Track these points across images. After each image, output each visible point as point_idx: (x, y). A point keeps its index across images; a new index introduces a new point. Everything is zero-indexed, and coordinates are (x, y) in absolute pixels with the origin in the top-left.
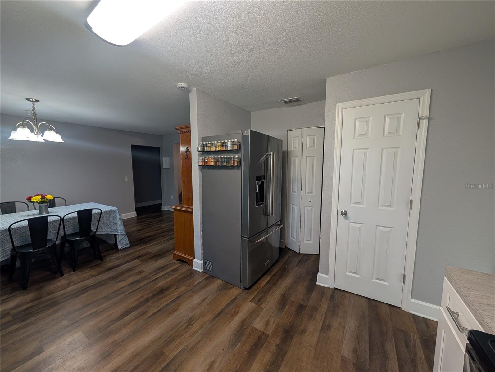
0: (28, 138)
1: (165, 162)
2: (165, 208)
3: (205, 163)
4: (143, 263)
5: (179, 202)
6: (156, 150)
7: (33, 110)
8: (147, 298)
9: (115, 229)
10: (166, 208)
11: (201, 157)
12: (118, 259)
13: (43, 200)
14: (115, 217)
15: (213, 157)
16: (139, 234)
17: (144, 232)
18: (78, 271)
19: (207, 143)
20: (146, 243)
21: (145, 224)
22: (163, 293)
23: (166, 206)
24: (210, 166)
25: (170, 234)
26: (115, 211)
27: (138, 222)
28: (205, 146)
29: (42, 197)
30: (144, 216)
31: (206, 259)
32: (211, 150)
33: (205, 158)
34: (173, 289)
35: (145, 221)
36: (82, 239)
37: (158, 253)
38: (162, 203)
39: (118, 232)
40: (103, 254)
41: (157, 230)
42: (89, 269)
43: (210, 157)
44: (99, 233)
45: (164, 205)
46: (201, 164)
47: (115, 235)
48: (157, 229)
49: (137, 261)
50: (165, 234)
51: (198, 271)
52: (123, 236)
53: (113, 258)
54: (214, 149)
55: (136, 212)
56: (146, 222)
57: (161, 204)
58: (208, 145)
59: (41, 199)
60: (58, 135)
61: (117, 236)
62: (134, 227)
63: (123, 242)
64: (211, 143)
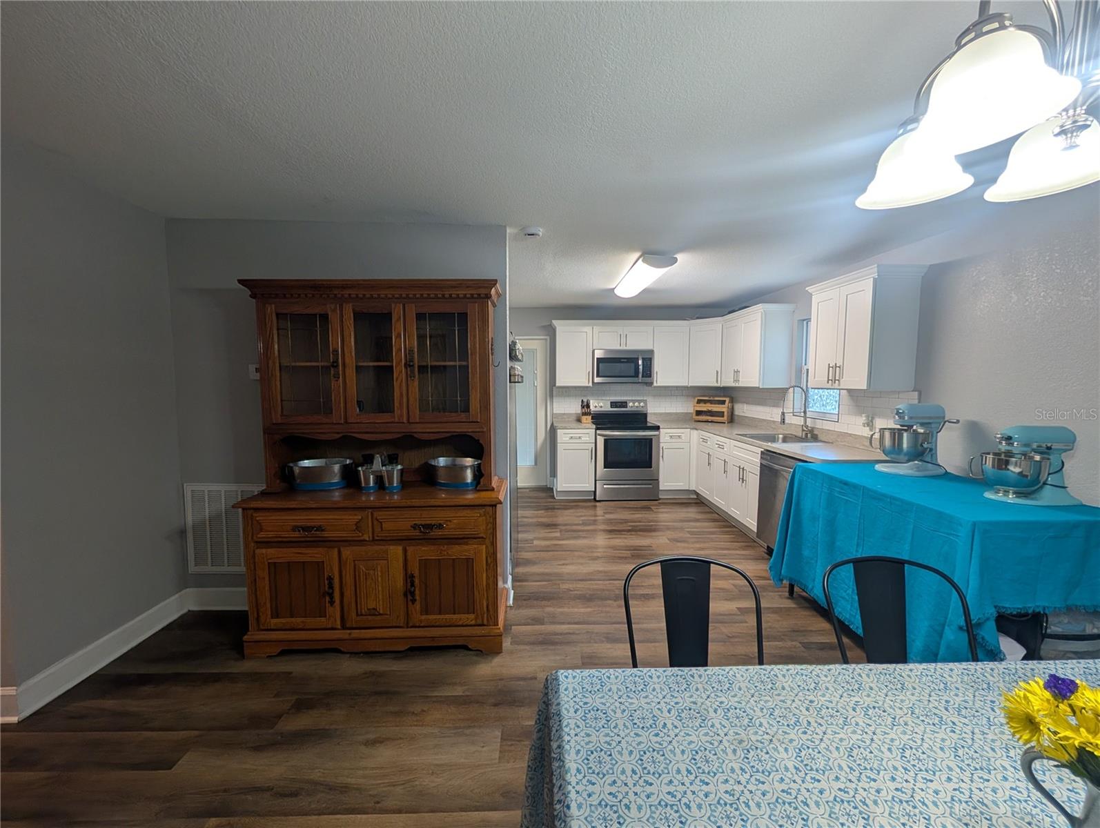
8: (615, 601)
34: (576, 592)
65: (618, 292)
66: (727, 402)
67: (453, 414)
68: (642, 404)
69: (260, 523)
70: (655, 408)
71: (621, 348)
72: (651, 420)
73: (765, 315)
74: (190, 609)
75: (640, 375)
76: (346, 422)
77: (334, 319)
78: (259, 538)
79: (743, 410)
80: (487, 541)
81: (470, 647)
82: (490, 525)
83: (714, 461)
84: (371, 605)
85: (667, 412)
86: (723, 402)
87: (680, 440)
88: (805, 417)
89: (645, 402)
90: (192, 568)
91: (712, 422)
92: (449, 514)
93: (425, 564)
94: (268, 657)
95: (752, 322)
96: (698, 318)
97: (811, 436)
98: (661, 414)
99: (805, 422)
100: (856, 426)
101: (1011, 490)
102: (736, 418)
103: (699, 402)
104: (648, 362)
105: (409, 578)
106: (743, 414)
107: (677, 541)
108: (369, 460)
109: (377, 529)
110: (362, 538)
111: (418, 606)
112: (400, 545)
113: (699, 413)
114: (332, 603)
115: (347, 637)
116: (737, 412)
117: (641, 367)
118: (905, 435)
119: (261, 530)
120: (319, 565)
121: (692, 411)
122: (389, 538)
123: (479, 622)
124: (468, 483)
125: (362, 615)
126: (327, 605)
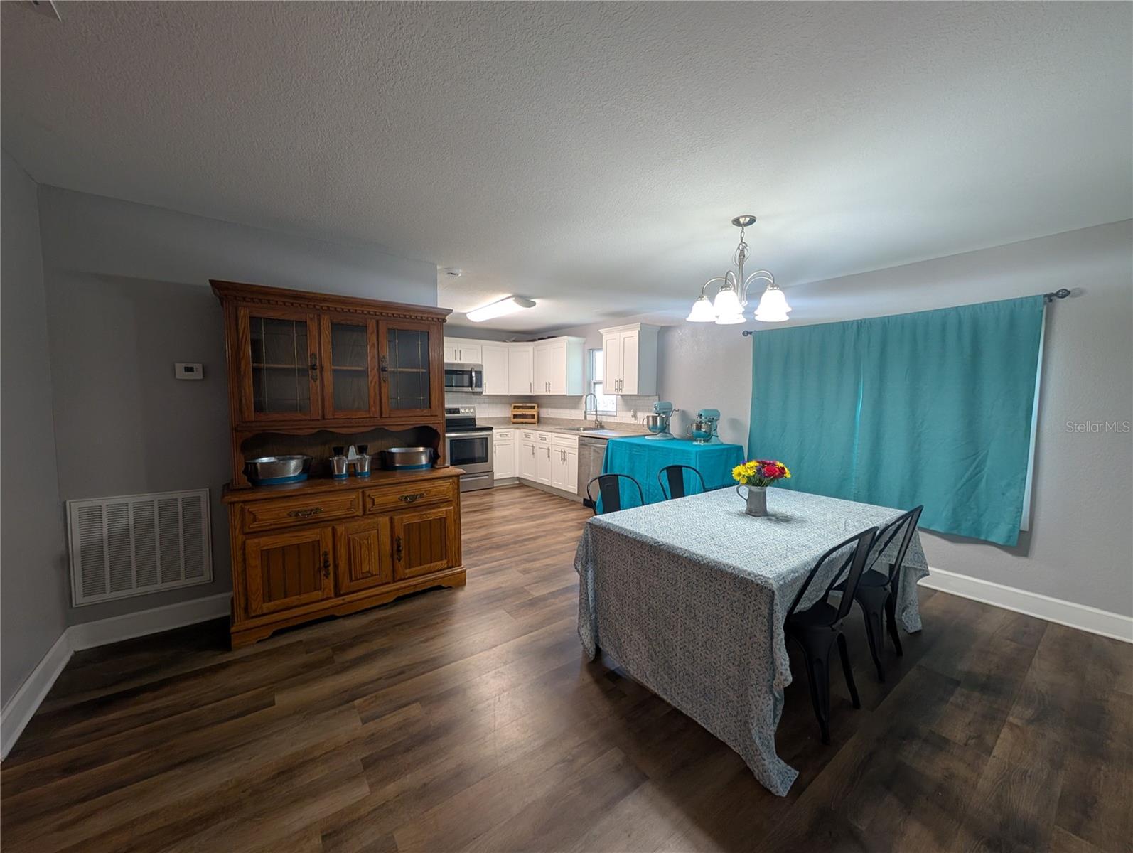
4: (524, 588)
65: (470, 317)
66: (536, 407)
67: (418, 410)
68: (472, 410)
69: (253, 514)
70: (482, 413)
71: (456, 362)
72: (479, 424)
73: (569, 343)
74: (77, 650)
75: (474, 386)
76: (324, 418)
77: (313, 326)
78: (253, 528)
79: (547, 413)
80: (454, 504)
81: (443, 585)
82: (456, 491)
83: (538, 451)
84: (365, 569)
85: (490, 416)
86: (533, 407)
87: (507, 438)
88: (596, 415)
89: (474, 408)
90: (79, 599)
91: (526, 423)
92: (427, 485)
93: (408, 528)
94: (258, 642)
95: (560, 348)
96: (514, 341)
97: (601, 426)
98: (486, 418)
99: (597, 417)
100: (627, 418)
101: (702, 439)
102: (542, 420)
103: (515, 407)
104: (479, 374)
105: (395, 541)
106: (548, 416)
107: (527, 509)
108: (341, 451)
109: (369, 505)
110: (355, 515)
111: (403, 562)
112: (387, 515)
113: (515, 416)
114: (327, 576)
115: (342, 602)
116: (542, 415)
117: (474, 379)
118: (658, 418)
119: (255, 520)
120: (315, 545)
121: (510, 416)
122: (379, 511)
123: (450, 565)
124: (422, 465)
125: (356, 579)
126: (322, 578)
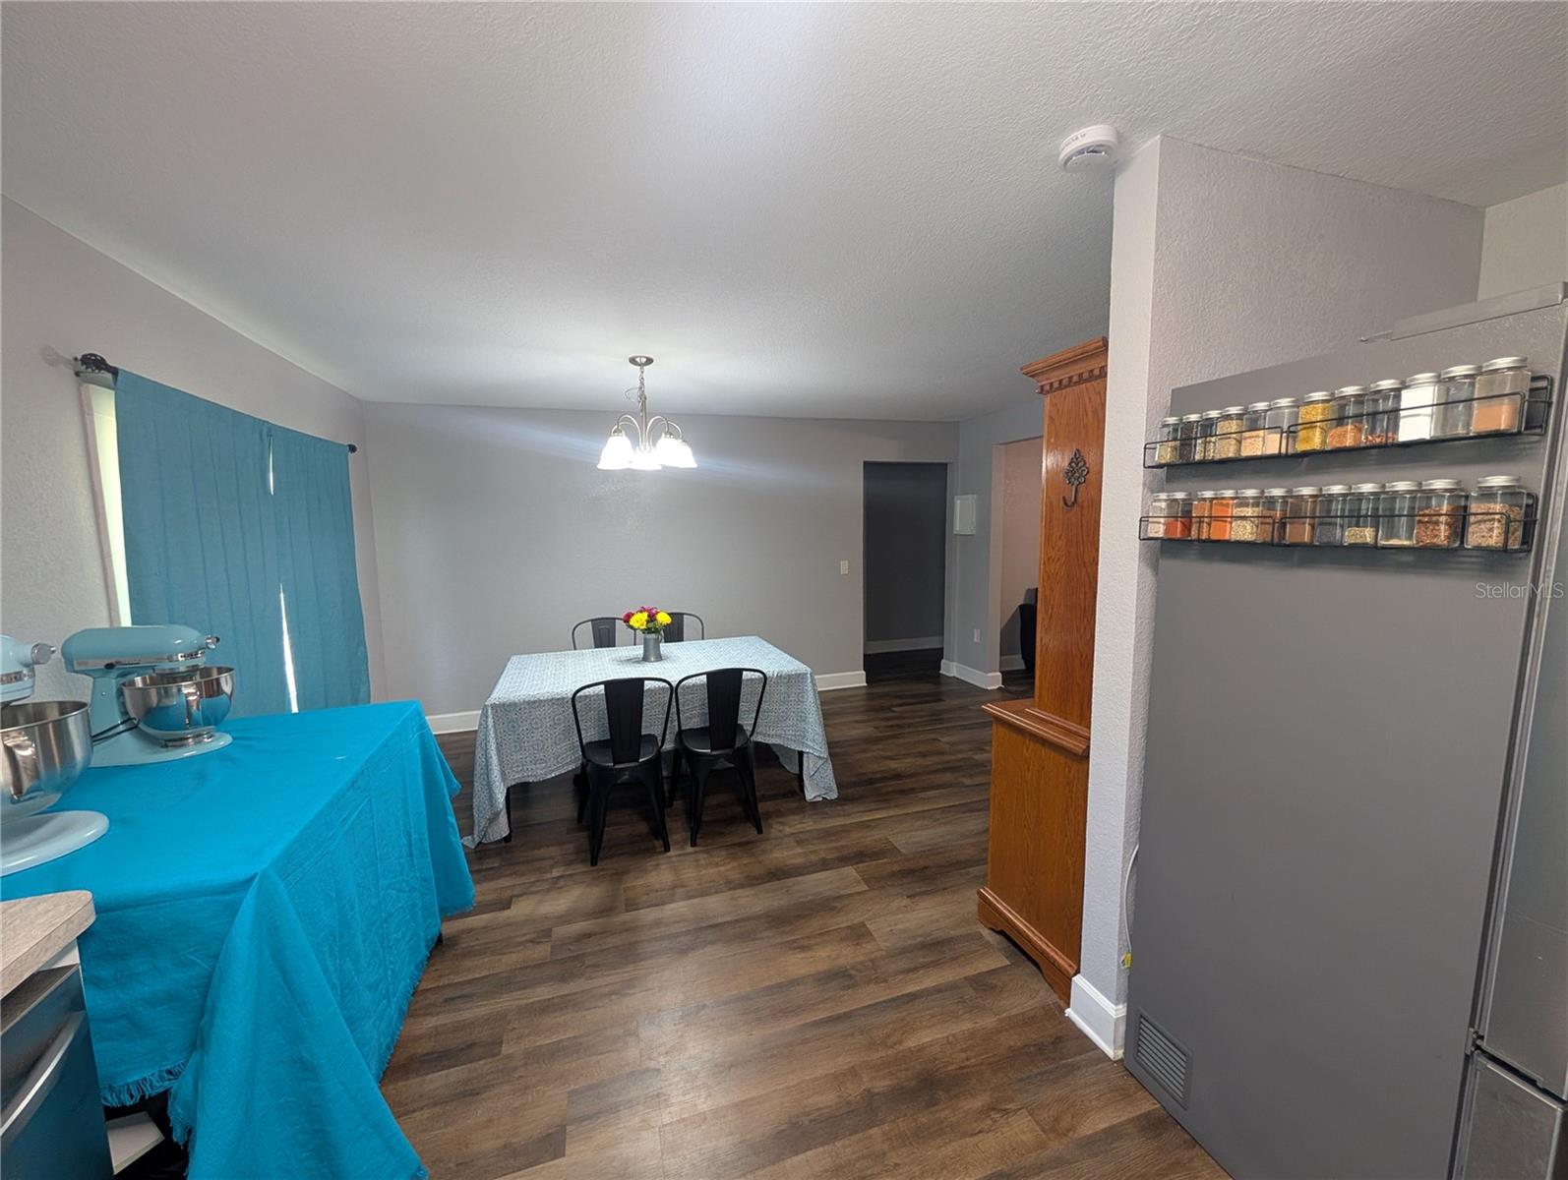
0: (630, 462)
1: (962, 514)
2: (951, 668)
3: (1187, 528)
4: (872, 889)
5: (1001, 655)
6: (935, 473)
7: (640, 388)
8: (871, 1094)
9: (800, 735)
10: (955, 668)
11: (1163, 496)
12: (799, 842)
13: (651, 625)
14: (803, 697)
15: (1250, 493)
16: (863, 755)
17: (882, 750)
18: (701, 848)
19: (1214, 414)
20: (884, 799)
21: (887, 719)
22: (933, 1103)
23: (955, 663)
24: (1228, 542)
25: (967, 781)
26: (803, 678)
27: (869, 710)
28: (1197, 431)
29: (649, 616)
30: (886, 689)
31: (1149, 1017)
32: (1244, 454)
33: (1187, 504)
35: (889, 709)
36: (714, 753)
37: (922, 863)
38: (942, 649)
39: (807, 746)
40: (762, 807)
41: (923, 755)
42: (723, 853)
43: (1229, 493)
44: (760, 739)
45: (949, 660)
46: (1158, 530)
47: (801, 754)
48: (922, 748)
49: (850, 871)
50: (948, 777)
51: (1095, 1047)
52: (821, 762)
53: (788, 830)
54: (1268, 444)
55: (863, 672)
56: (893, 714)
57: (938, 654)
58: (1222, 427)
59: (648, 622)
60: (688, 448)
61: (805, 755)
62: (857, 725)
63: (819, 783)
64: (1246, 412)
